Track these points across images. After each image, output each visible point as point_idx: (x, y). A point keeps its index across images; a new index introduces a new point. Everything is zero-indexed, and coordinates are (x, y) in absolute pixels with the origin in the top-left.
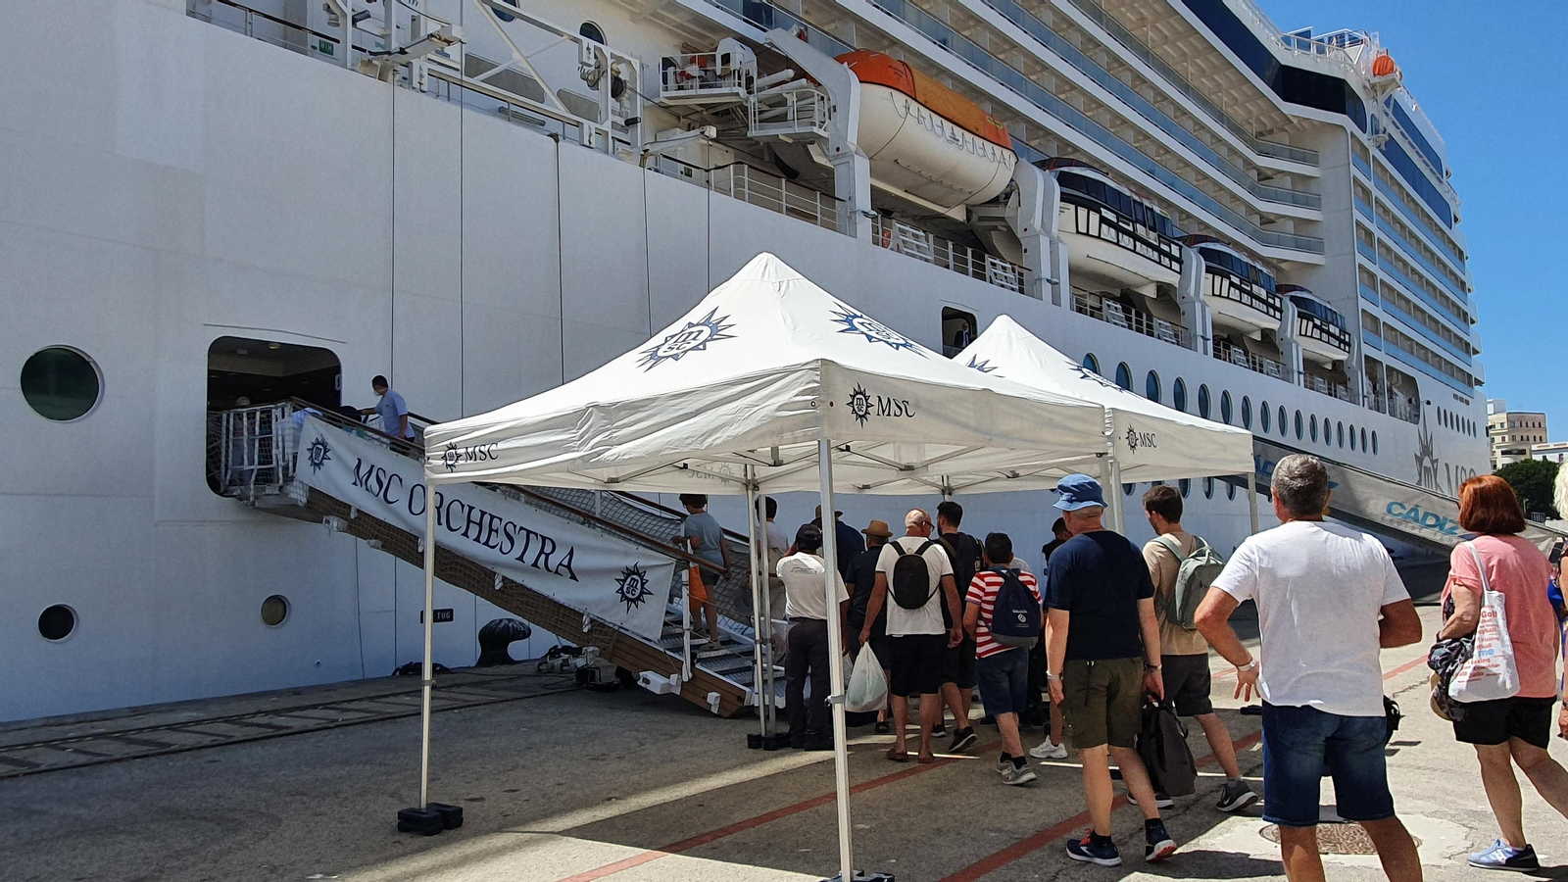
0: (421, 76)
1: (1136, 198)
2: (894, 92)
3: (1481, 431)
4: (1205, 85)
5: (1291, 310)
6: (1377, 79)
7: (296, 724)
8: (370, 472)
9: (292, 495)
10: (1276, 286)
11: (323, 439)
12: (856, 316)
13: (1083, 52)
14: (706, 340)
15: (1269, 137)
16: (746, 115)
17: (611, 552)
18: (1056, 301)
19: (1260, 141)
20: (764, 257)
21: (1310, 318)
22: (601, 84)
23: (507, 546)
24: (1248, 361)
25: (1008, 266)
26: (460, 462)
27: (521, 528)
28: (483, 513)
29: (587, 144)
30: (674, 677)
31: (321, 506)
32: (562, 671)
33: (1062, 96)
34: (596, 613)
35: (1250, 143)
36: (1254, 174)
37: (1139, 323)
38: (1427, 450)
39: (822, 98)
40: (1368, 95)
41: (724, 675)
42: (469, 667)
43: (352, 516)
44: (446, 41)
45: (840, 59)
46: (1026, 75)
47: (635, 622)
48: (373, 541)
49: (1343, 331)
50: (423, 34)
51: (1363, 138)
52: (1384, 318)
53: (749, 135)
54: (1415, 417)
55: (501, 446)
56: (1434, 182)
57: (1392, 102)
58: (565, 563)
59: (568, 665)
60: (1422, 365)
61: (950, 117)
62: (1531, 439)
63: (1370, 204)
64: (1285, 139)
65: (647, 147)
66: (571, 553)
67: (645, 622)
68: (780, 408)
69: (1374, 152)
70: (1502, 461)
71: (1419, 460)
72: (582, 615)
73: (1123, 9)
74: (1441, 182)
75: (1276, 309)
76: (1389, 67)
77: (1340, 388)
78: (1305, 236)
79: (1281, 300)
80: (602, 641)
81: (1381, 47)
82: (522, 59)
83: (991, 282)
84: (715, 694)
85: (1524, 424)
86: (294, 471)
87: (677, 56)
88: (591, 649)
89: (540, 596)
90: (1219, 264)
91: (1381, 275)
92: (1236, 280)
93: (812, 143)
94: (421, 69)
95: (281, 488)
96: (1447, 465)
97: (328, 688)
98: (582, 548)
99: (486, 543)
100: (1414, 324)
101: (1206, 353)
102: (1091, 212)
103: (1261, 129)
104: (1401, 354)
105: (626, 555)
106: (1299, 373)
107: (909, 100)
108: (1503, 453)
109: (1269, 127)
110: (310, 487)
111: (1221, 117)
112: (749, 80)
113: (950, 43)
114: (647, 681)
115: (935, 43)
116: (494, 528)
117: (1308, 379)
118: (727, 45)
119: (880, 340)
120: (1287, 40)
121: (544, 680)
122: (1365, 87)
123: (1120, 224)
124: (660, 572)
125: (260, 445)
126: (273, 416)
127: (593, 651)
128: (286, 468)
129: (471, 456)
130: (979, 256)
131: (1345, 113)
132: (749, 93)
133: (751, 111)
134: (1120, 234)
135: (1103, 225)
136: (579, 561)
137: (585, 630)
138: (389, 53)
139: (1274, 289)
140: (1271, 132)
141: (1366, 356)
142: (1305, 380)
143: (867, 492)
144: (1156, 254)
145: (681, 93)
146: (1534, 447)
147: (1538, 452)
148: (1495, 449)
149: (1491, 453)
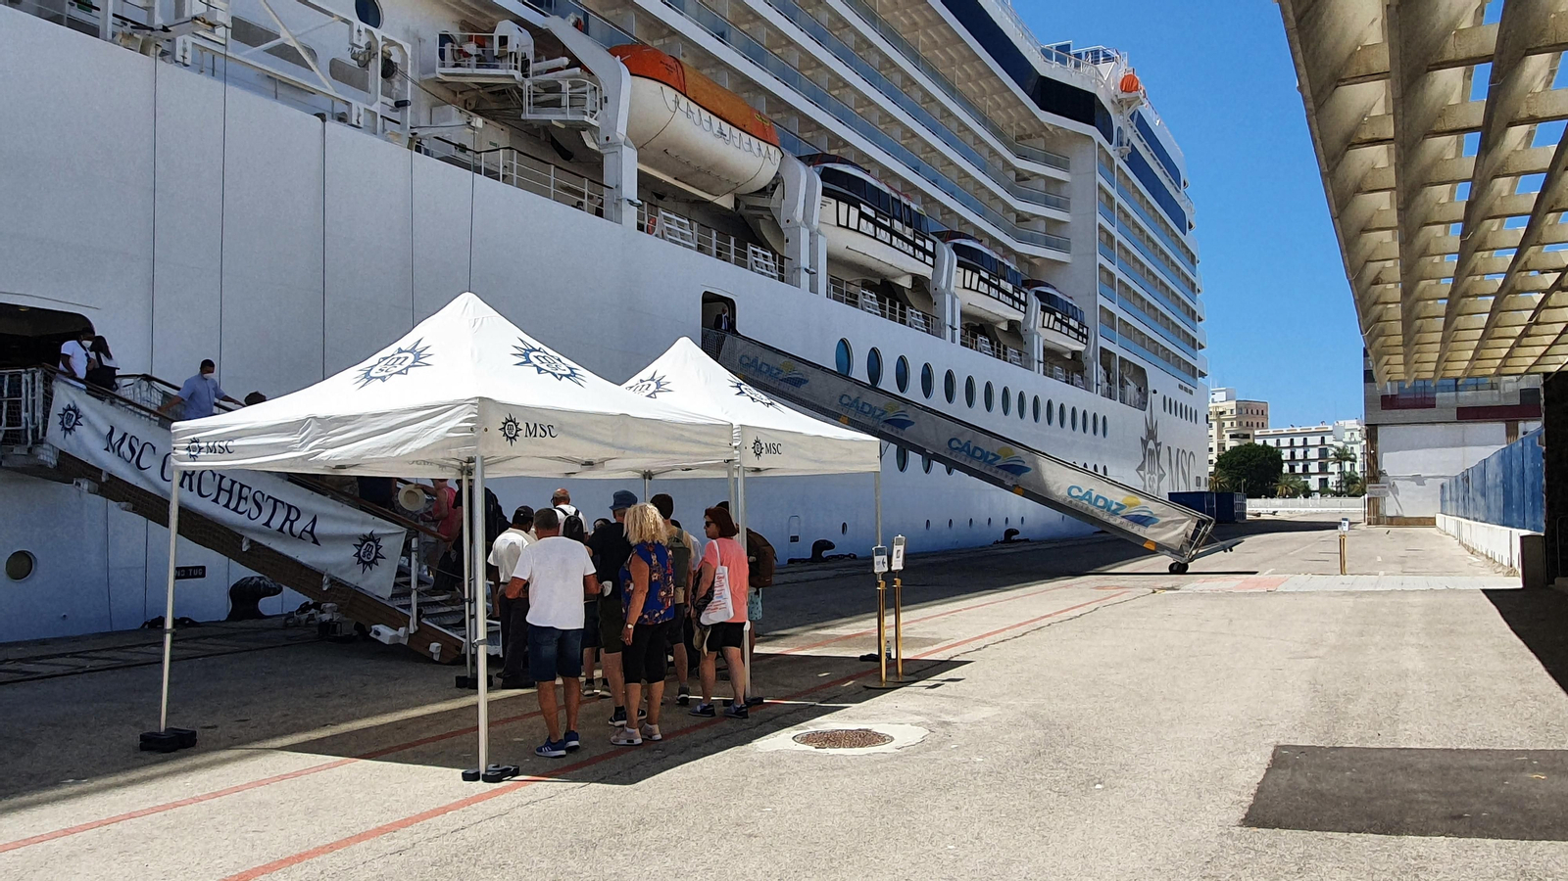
0: (185, 50)
1: (894, 195)
2: (665, 87)
3: (1201, 418)
4: (971, 88)
5: (1035, 304)
6: (1124, 96)
7: (45, 670)
8: (123, 440)
9: (42, 457)
10: (1023, 281)
11: (75, 406)
12: (534, 350)
13: (855, 53)
14: (409, 366)
15: (1026, 142)
16: (522, 97)
17: (351, 521)
18: (813, 289)
19: (1019, 144)
20: (467, 295)
21: (1052, 312)
22: (371, 65)
23: (254, 513)
24: (993, 349)
25: (769, 254)
26: (202, 454)
27: (269, 497)
28: (233, 482)
29: (355, 123)
30: (402, 630)
31: (71, 469)
32: (307, 625)
33: (836, 92)
34: (335, 573)
35: (1009, 146)
36: (1012, 175)
37: (893, 311)
38: (1151, 434)
39: (595, 88)
40: (1115, 109)
41: (447, 629)
42: (219, 621)
43: (103, 479)
44: (210, 24)
45: (613, 52)
46: (800, 71)
47: (370, 582)
48: (124, 504)
49: (1082, 325)
50: (187, 15)
51: (1109, 148)
52: (1120, 313)
53: (523, 117)
54: (1142, 404)
55: (237, 443)
56: (1172, 191)
57: (1136, 117)
58: (309, 529)
59: (314, 620)
60: (1154, 358)
61: (719, 113)
62: (1255, 425)
63: (1112, 209)
64: (1041, 143)
65: (415, 131)
66: (314, 521)
67: (379, 582)
68: (449, 431)
69: (1119, 162)
70: (1230, 444)
71: (1145, 443)
72: (323, 576)
73: (896, 13)
74: (1178, 192)
75: (1021, 302)
76: (1134, 85)
77: (1077, 376)
78: (1054, 235)
79: (1026, 294)
80: (340, 598)
81: (1128, 66)
82: (290, 37)
83: (752, 270)
84: (438, 644)
85: (1250, 411)
86: (44, 434)
87: (455, 32)
88: (329, 605)
89: (287, 557)
90: (970, 260)
91: (1119, 275)
92: (985, 275)
93: (584, 130)
94: (184, 43)
95: (30, 450)
96: (1169, 448)
97: (76, 639)
98: (324, 515)
99: (235, 510)
100: (1147, 320)
101: (953, 341)
102: (851, 208)
103: (1021, 133)
104: (1133, 347)
105: (362, 523)
106: (1039, 362)
107: (679, 95)
108: (1231, 437)
109: (1028, 132)
110: (60, 451)
111: (984, 121)
112: (526, 63)
113: (727, 38)
114: (378, 633)
115: (713, 36)
116: (244, 495)
117: (1048, 367)
118: (505, 27)
119: (548, 372)
120: (1047, 54)
121: (289, 633)
122: (1113, 102)
123: (878, 219)
124: (392, 540)
125: (9, 408)
126: (23, 381)
127: (331, 607)
128: (35, 431)
129: (212, 450)
130: (741, 245)
131: (1093, 125)
132: (526, 76)
133: (526, 94)
134: (878, 229)
135: (862, 220)
136: (321, 528)
137: (325, 589)
138: (152, 29)
139: (1020, 284)
140: (1030, 136)
141: (1101, 348)
142: (1044, 368)
143: (573, 476)
144: (911, 248)
145: (459, 70)
146: (1257, 432)
147: (1259, 437)
148: (1224, 433)
149: (1221, 436)
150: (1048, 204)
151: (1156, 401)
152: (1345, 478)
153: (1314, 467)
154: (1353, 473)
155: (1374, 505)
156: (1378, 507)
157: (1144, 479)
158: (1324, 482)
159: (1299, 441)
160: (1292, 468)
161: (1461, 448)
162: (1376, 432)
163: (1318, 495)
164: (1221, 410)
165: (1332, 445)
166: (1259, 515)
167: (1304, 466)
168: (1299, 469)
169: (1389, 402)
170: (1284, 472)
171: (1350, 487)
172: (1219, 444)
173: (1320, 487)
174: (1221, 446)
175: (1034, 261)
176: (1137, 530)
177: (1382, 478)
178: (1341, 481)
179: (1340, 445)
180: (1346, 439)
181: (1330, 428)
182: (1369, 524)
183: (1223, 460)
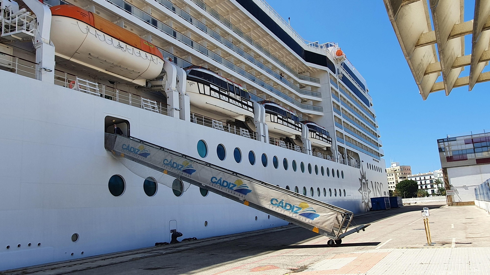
6: (337, 57)
15: (303, 74)
19: (300, 75)
21: (315, 132)
36: (298, 85)
38: (363, 177)
40: (335, 62)
51: (335, 75)
54: (359, 166)
56: (362, 92)
57: (343, 64)
60: (362, 150)
62: (407, 173)
63: (338, 96)
64: (308, 74)
69: (339, 80)
70: (400, 180)
71: (361, 180)
74: (365, 93)
76: (341, 53)
77: (328, 156)
81: (339, 47)
85: (405, 169)
91: (343, 119)
96: (371, 182)
102: (205, 86)
103: (300, 71)
107: (89, 26)
108: (400, 178)
109: (303, 70)
117: (314, 153)
122: (334, 60)
131: (327, 66)
140: (304, 72)
141: (338, 145)
146: (408, 176)
147: (409, 177)
148: (397, 177)
149: (396, 178)
150: (313, 95)
151: (364, 165)
152: (440, 189)
153: (429, 186)
154: (442, 188)
155: (450, 198)
156: (451, 199)
157: (362, 193)
158: (433, 191)
159: (422, 178)
160: (421, 187)
161: (480, 175)
162: (446, 170)
163: (432, 196)
164: (395, 169)
165: (434, 179)
166: (410, 204)
167: (425, 186)
168: (424, 187)
169: (449, 159)
170: (419, 188)
171: (442, 192)
172: (396, 181)
173: (432, 193)
174: (397, 181)
175: (310, 116)
176: (307, 221)
177: (451, 188)
178: (438, 191)
179: (437, 178)
180: (439, 177)
181: (432, 173)
182: (449, 205)
183: (398, 186)
